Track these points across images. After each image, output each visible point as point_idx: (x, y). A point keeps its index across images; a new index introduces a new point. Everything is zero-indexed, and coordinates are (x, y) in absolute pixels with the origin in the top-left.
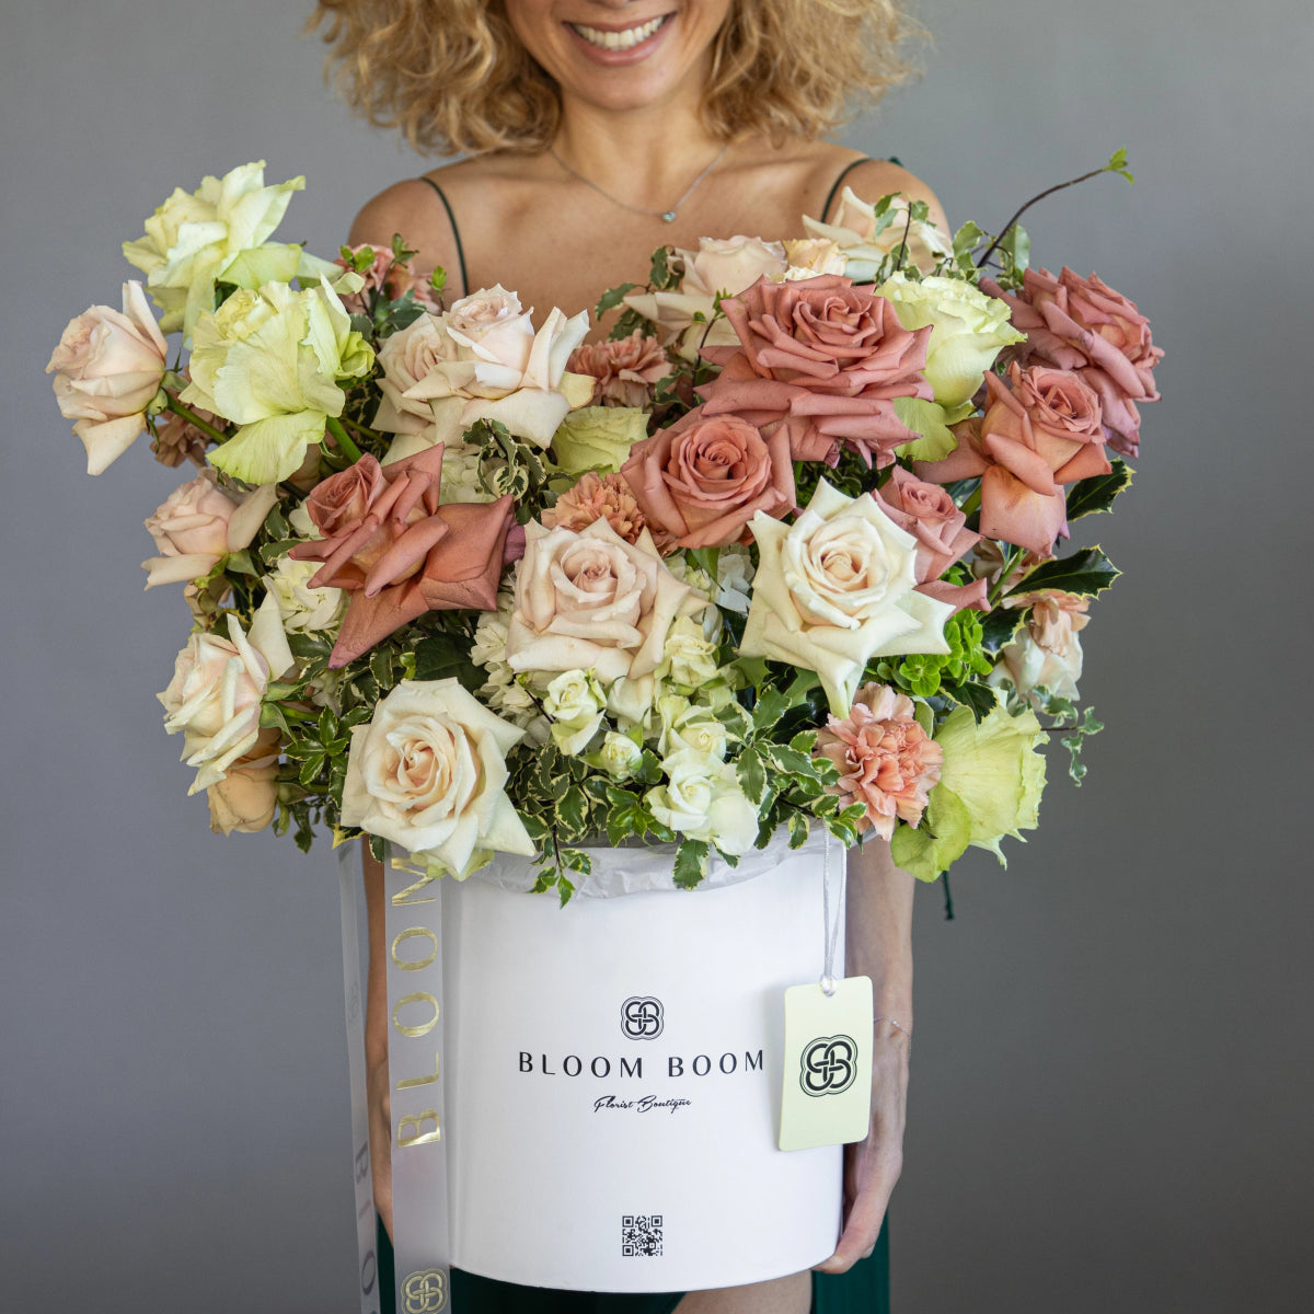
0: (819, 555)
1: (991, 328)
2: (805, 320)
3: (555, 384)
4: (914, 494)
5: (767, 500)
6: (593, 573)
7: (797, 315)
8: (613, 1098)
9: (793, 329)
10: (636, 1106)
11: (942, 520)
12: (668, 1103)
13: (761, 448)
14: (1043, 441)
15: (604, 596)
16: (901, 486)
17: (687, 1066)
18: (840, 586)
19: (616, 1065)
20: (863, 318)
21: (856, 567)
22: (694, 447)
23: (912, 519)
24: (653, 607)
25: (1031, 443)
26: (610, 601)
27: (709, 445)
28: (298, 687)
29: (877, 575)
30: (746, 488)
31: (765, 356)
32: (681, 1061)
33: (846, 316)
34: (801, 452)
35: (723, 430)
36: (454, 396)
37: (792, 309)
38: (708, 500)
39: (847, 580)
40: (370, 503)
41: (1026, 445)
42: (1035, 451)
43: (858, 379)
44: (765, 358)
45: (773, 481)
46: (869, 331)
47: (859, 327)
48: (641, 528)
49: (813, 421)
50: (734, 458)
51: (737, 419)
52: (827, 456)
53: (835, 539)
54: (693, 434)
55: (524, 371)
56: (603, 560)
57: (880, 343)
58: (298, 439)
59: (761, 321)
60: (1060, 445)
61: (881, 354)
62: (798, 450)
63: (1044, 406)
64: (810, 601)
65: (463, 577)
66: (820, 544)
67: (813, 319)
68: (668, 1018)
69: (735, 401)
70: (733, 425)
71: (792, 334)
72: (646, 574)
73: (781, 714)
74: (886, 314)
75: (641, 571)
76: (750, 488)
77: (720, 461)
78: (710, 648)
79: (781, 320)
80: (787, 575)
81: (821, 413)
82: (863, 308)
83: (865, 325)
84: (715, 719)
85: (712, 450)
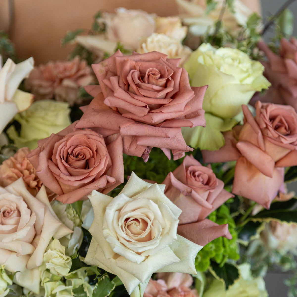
0: (125, 217)
2: (134, 81)
4: (193, 173)
6: (7, 214)
7: (129, 78)
9: (128, 85)
14: (270, 147)
15: (12, 227)
16: (187, 169)
18: (133, 238)
20: (168, 80)
22: (67, 148)
23: (189, 190)
25: (263, 148)
26: (15, 230)
27: (77, 146)
29: (156, 233)
30: (92, 174)
31: (109, 100)
33: (157, 80)
34: (129, 152)
35: (84, 138)
37: (127, 75)
38: (69, 181)
39: (138, 235)
41: (259, 148)
42: (265, 152)
43: (157, 118)
44: (109, 101)
45: (109, 170)
46: (169, 90)
47: (165, 86)
48: (41, 186)
50: (88, 156)
51: (93, 133)
52: (143, 154)
53: (134, 210)
54: (67, 141)
56: (14, 207)
57: (174, 96)
59: (109, 80)
60: (280, 149)
61: (174, 103)
62: (127, 150)
63: (270, 129)
64: (114, 247)
66: (126, 213)
67: (138, 81)
69: (93, 122)
70: (91, 136)
71: (127, 88)
72: (37, 215)
73: (108, 293)
74: (182, 79)
75: (34, 214)
76: (94, 173)
77: (80, 157)
78: (68, 259)
79: (121, 81)
80: (105, 230)
81: (137, 135)
82: (168, 75)
83: (168, 85)
84: (72, 293)
85: (77, 150)
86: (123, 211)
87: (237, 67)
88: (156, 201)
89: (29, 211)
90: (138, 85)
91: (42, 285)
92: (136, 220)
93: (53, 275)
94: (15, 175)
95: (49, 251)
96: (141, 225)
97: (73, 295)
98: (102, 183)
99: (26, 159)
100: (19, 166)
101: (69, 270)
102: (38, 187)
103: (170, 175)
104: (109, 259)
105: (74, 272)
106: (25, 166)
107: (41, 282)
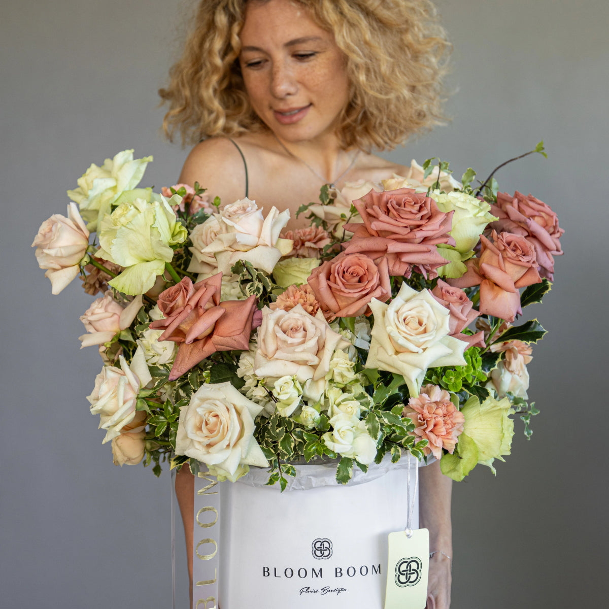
0: (403, 318)
1: (482, 214)
2: (393, 208)
3: (274, 243)
4: (448, 292)
5: (378, 293)
6: (295, 330)
7: (389, 206)
8: (309, 588)
9: (388, 212)
10: (320, 592)
11: (462, 304)
12: (336, 590)
13: (375, 268)
14: (509, 267)
15: (301, 340)
16: (442, 289)
17: (344, 572)
18: (413, 333)
19: (310, 572)
20: (421, 207)
21: (420, 324)
22: (342, 268)
23: (447, 303)
24: (324, 346)
25: (503, 269)
26: (303, 342)
27: (349, 268)
28: (153, 391)
29: (431, 327)
30: (367, 287)
32: (341, 570)
33: (413, 206)
34: (393, 271)
35: (356, 260)
36: (226, 251)
37: (387, 203)
38: (349, 293)
39: (416, 329)
40: (187, 299)
41: (501, 269)
42: (505, 272)
43: (420, 235)
44: (375, 226)
45: (380, 283)
46: (424, 212)
47: (420, 211)
48: (317, 310)
49: (398, 255)
50: (361, 273)
51: (363, 255)
52: (405, 273)
53: (410, 310)
54: (341, 262)
55: (259, 237)
57: (430, 218)
58: (152, 273)
59: (372, 209)
60: (517, 269)
61: (430, 223)
62: (392, 270)
63: (509, 250)
64: (398, 339)
65: (233, 334)
66: (403, 313)
67: (397, 207)
68: (334, 549)
69: (361, 247)
70: (361, 258)
71: (387, 214)
72: (320, 330)
73: (386, 397)
74: (432, 206)
76: (369, 286)
77: (355, 275)
78: (352, 364)
79: (382, 208)
80: (387, 328)
81: (402, 251)
82: (421, 202)
84: (355, 400)
85: (350, 270)
87: (470, 203)
90: (396, 210)
91: (326, 395)
95: (334, 359)
97: (357, 401)
101: (353, 373)
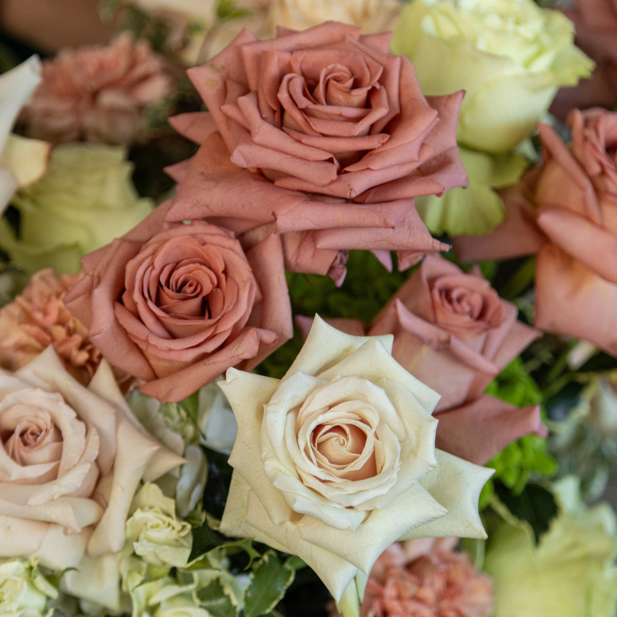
1: (546, 61)
2: (295, 103)
4: (447, 293)
7: (283, 96)
9: (279, 112)
11: (486, 330)
15: (45, 469)
16: (432, 281)
18: (337, 475)
20: (372, 92)
21: (362, 436)
22: (155, 273)
23: (443, 335)
24: (112, 468)
25: (597, 218)
26: (53, 476)
27: (177, 265)
29: (387, 458)
30: (222, 327)
31: (241, 153)
34: (297, 265)
35: (193, 245)
38: (170, 350)
39: (346, 464)
42: (602, 227)
43: (363, 183)
44: (242, 156)
45: (259, 313)
46: (379, 111)
47: (367, 105)
48: (99, 360)
49: (311, 235)
50: (208, 287)
51: (213, 229)
52: (332, 268)
53: (331, 407)
54: (154, 254)
56: (44, 421)
57: (391, 127)
59: (236, 104)
61: (394, 144)
62: (293, 260)
67: (304, 103)
69: (207, 206)
70: (207, 238)
71: (279, 117)
72: (100, 433)
73: (279, 593)
74: (403, 83)
75: (93, 431)
76: (226, 327)
77: (189, 290)
78: (184, 527)
79: (262, 103)
81: (317, 227)
82: (372, 78)
83: (374, 103)
84: (197, 602)
85: (180, 274)
86: (304, 412)
88: (377, 380)
89: (81, 425)
90: (305, 111)
91: (124, 588)
92: (338, 429)
93: (150, 566)
94: (33, 342)
95: (138, 514)
96: (351, 441)
97: (201, 607)
98: (248, 347)
99: (54, 299)
100: (38, 316)
101: (187, 552)
102: (93, 364)
103: (395, 306)
104: (281, 524)
105: (201, 558)
106: (53, 316)
107: (121, 582)
